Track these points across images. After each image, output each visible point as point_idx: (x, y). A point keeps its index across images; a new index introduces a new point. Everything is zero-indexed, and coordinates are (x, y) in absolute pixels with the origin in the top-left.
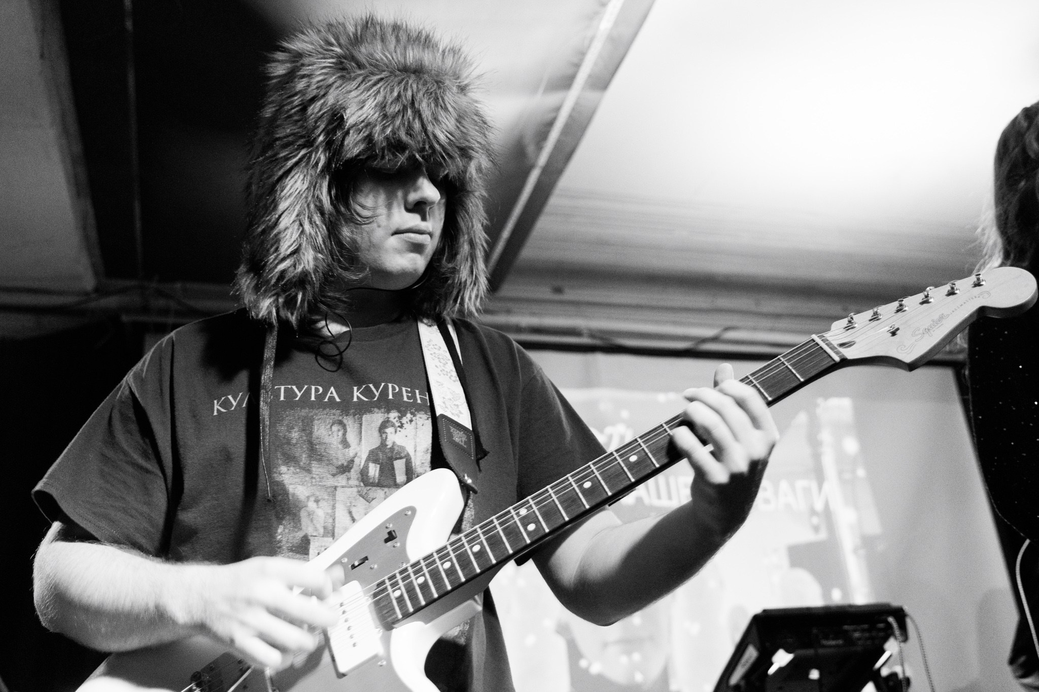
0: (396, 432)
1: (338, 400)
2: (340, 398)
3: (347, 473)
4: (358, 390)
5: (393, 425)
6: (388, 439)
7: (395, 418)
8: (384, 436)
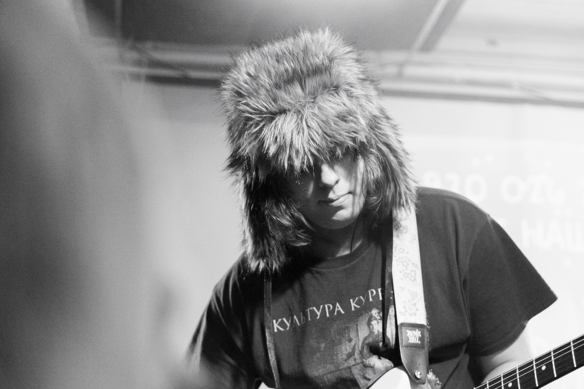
0: (378, 323)
1: (343, 312)
2: (344, 311)
3: (353, 356)
4: (353, 301)
5: (376, 319)
6: (374, 329)
7: (376, 314)
8: (371, 327)
